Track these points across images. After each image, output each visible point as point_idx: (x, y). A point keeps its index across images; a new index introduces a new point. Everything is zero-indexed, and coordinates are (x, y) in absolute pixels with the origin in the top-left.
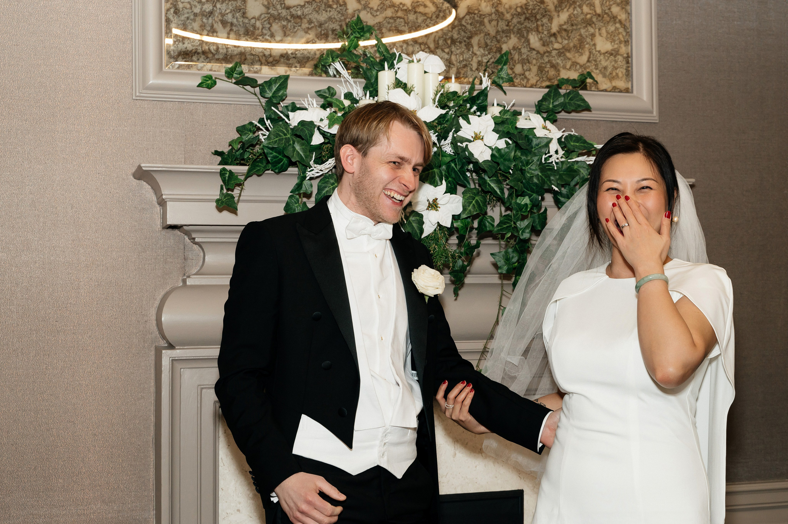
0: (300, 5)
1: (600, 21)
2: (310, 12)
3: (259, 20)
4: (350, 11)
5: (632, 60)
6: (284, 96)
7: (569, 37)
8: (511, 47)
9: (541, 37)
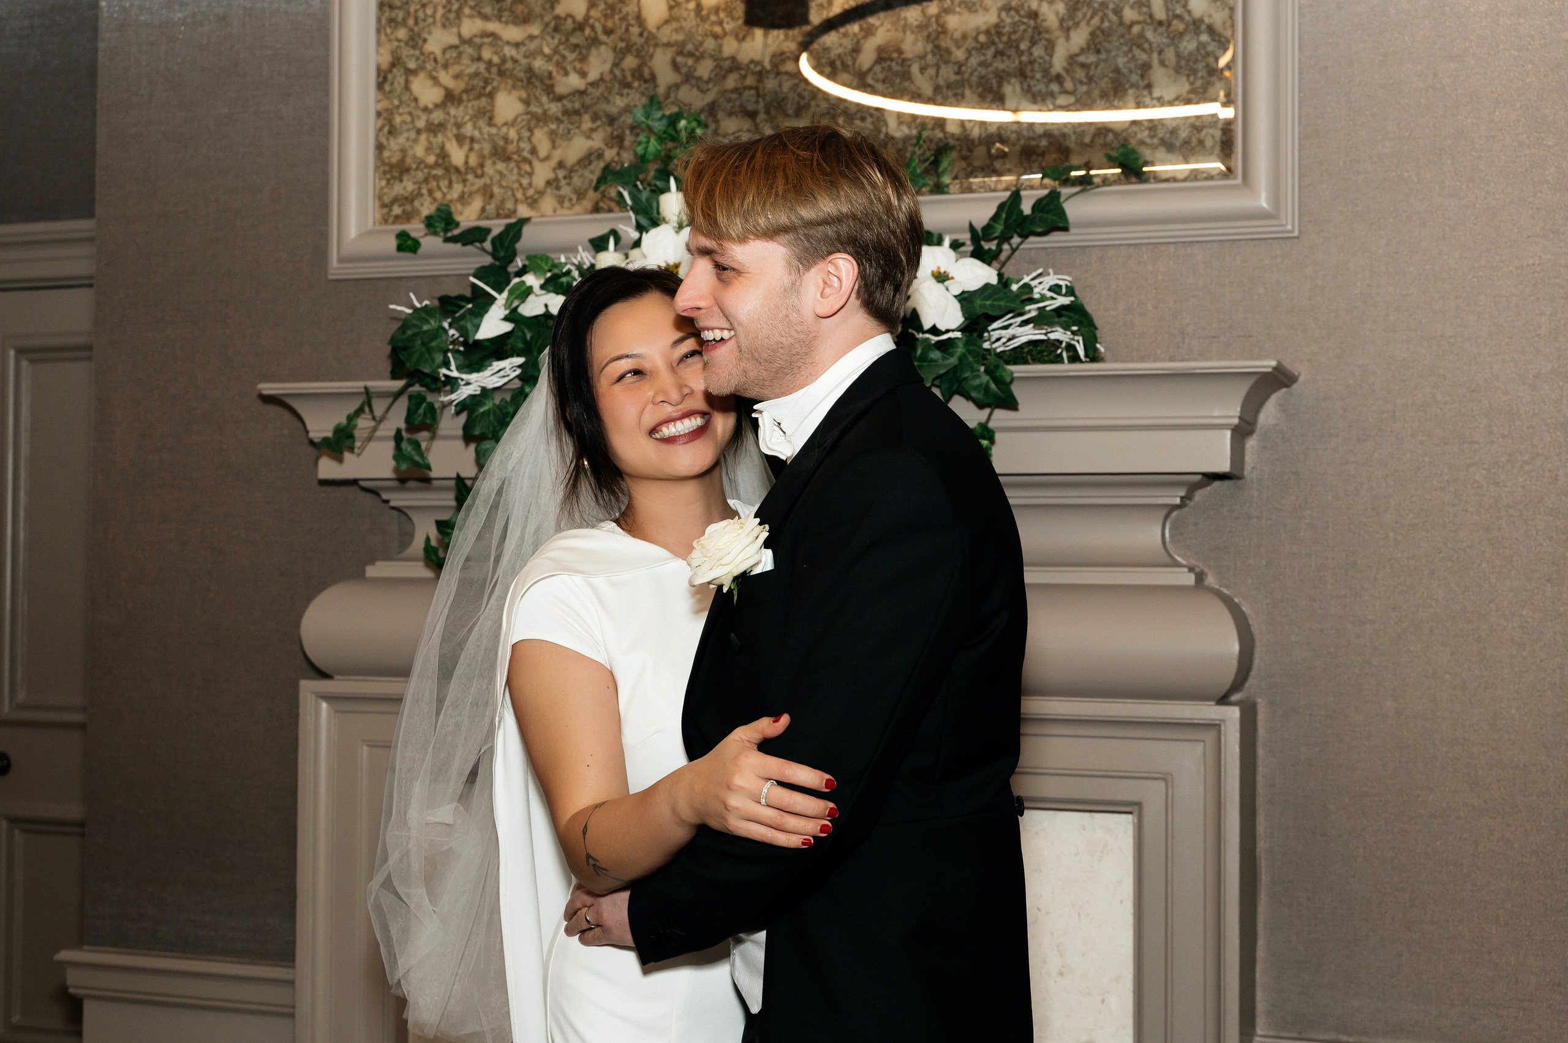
0: (578, 91)
1: (1162, 34)
3: (513, 126)
7: (1091, 79)
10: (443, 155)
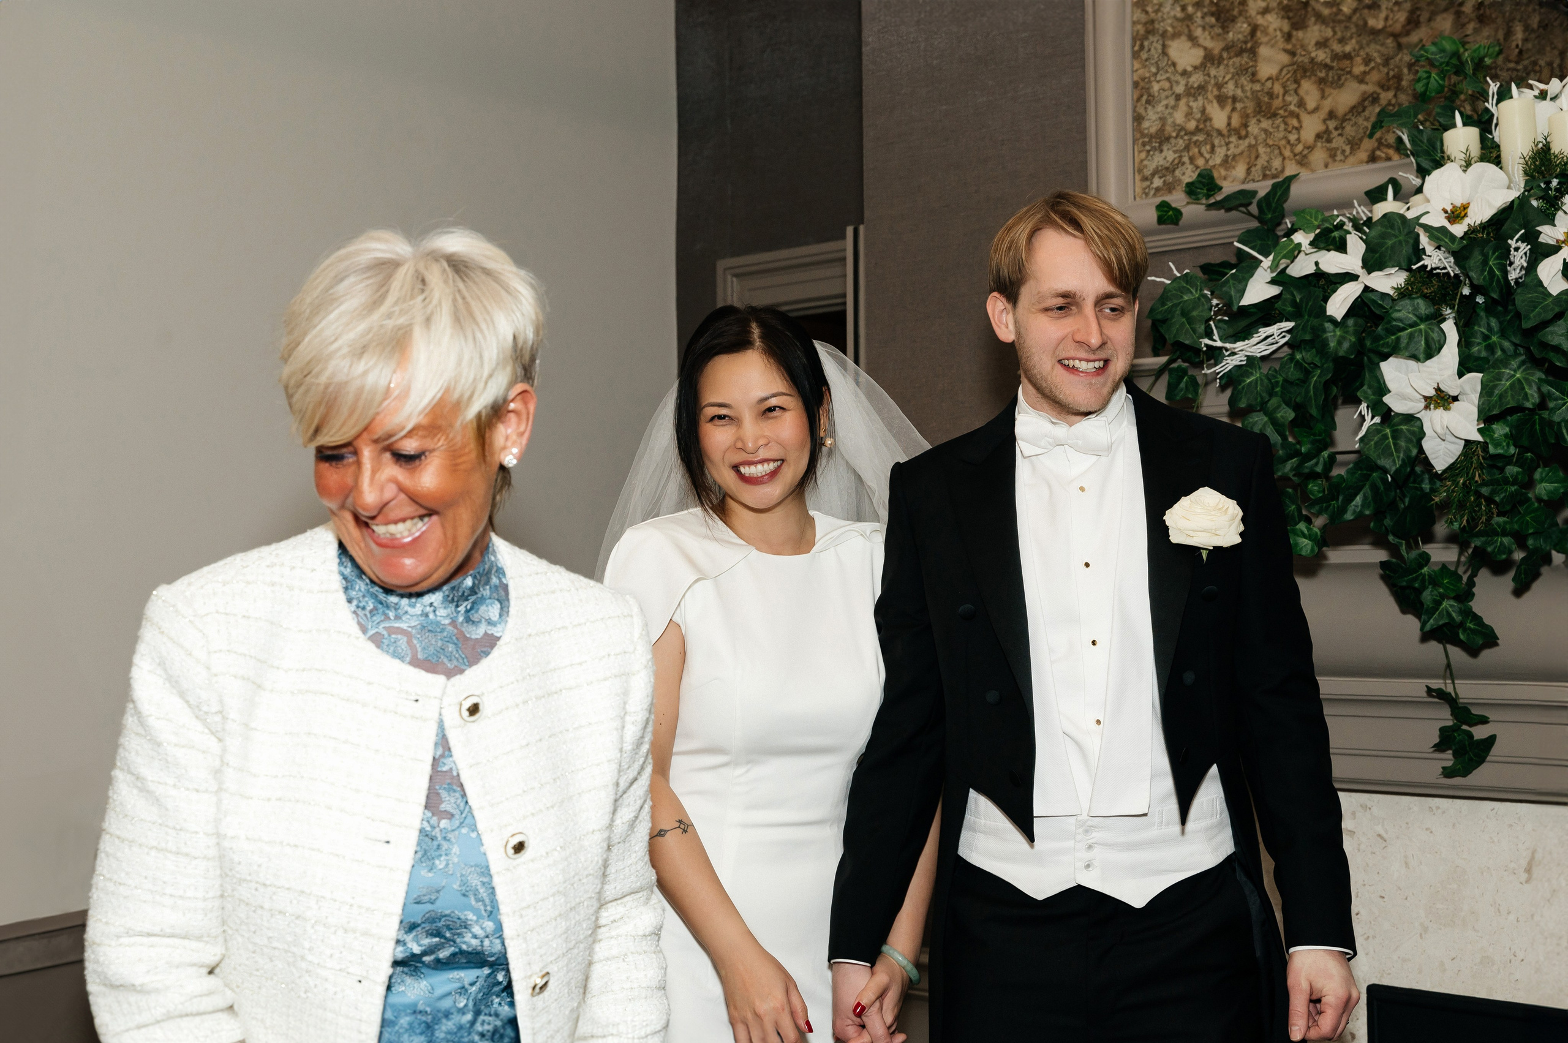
3: (1278, 80)
10: (1206, 118)
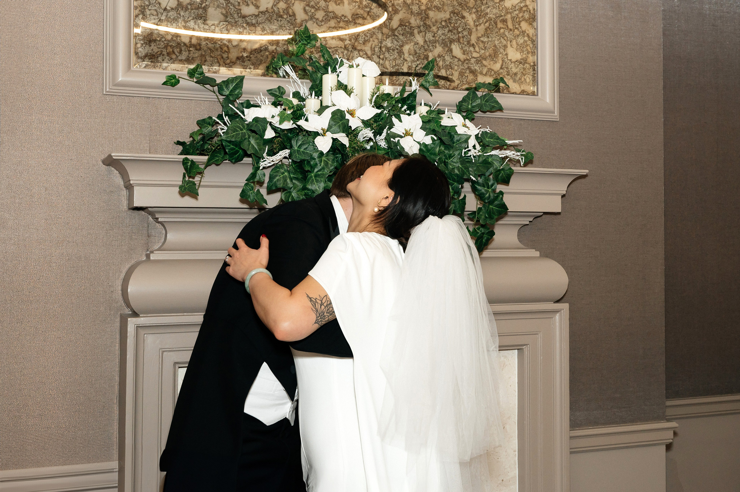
0: (254, 15)
1: (511, 34)
2: (263, 21)
3: (218, 27)
4: (298, 21)
5: (537, 68)
6: (240, 94)
7: (485, 48)
8: (436, 55)
9: (462, 47)
